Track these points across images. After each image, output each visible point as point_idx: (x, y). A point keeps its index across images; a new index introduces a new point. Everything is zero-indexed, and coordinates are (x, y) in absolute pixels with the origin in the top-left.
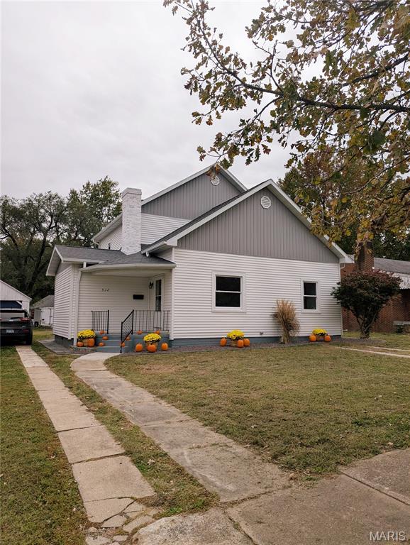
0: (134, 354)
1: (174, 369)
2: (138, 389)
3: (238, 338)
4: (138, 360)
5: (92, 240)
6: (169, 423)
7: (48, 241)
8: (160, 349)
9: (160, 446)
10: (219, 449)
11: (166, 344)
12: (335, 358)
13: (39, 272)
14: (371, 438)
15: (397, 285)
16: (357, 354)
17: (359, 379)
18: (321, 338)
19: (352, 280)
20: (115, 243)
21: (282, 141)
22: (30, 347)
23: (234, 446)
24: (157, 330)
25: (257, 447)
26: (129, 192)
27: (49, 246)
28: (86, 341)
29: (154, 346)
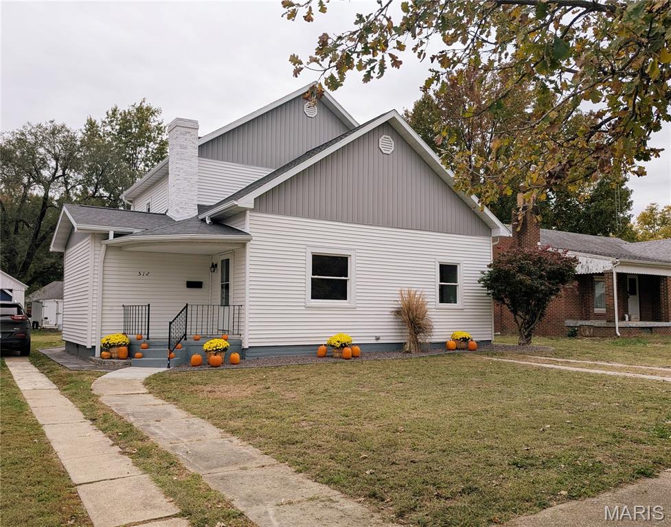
0: (188, 369)
1: (249, 391)
2: (197, 421)
3: (343, 346)
4: (195, 378)
5: (122, 197)
6: (245, 469)
7: (52, 199)
8: (228, 362)
9: (233, 502)
10: (320, 505)
11: (237, 354)
12: (483, 374)
13: (37, 246)
14: (537, 485)
15: (571, 269)
16: (515, 368)
17: (518, 402)
18: (464, 345)
19: (510, 262)
20: (157, 202)
21: (419, 50)
22: (27, 359)
23: (342, 501)
24: (224, 334)
25: (376, 501)
26: (178, 124)
27: (52, 206)
28: (114, 350)
29: (218, 357)
